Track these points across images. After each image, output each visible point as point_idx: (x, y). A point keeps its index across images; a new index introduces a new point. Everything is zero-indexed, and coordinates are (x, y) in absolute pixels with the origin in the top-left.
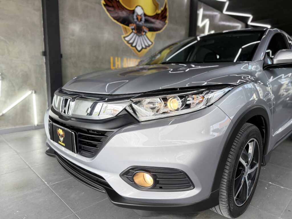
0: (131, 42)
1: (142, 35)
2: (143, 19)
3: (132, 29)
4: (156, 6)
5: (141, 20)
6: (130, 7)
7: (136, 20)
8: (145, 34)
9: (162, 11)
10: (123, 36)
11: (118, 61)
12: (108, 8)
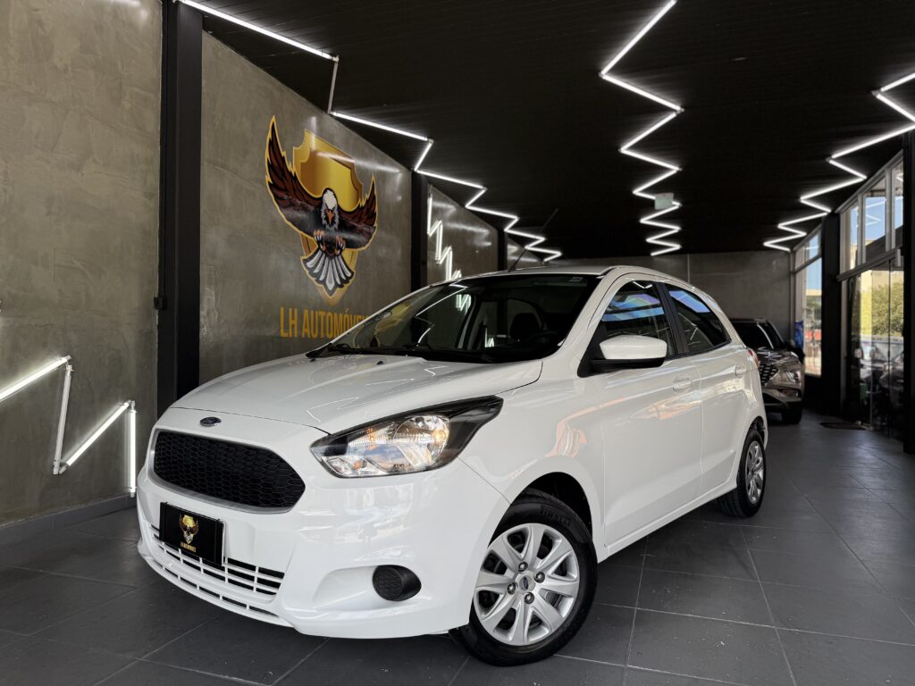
0: (316, 271)
1: (335, 255)
2: (337, 221)
3: (319, 242)
4: (358, 189)
5: (333, 222)
6: (314, 193)
7: (324, 222)
8: (340, 253)
9: (367, 201)
10: (302, 258)
11: (293, 319)
12: (276, 191)
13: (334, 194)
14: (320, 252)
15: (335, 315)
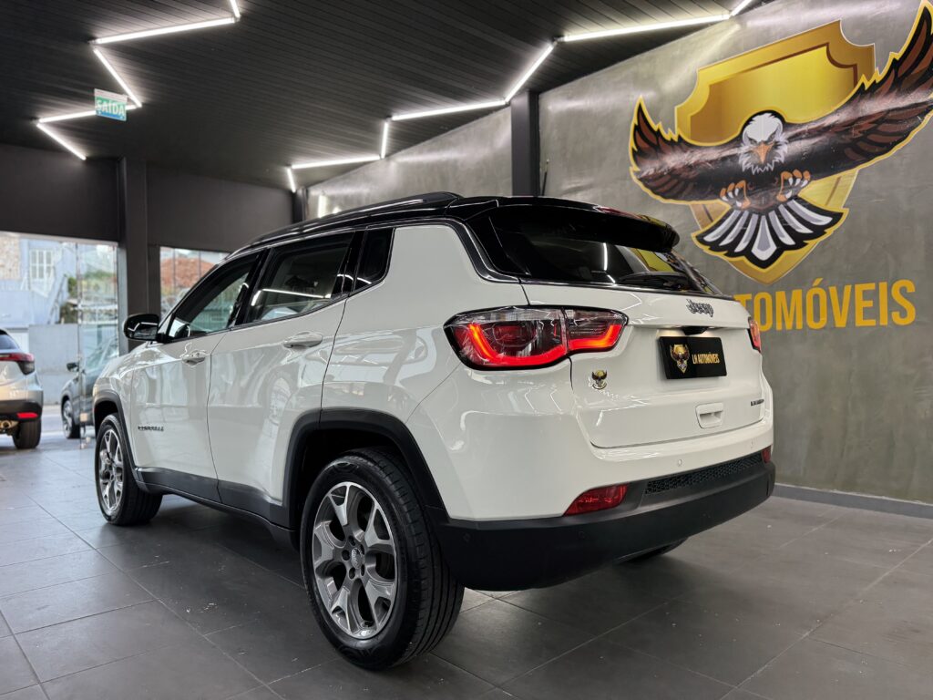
1: (778, 204)
5: (772, 155)
6: (719, 140)
7: (747, 166)
8: (795, 196)
13: (775, 114)
14: (735, 214)
15: (781, 295)
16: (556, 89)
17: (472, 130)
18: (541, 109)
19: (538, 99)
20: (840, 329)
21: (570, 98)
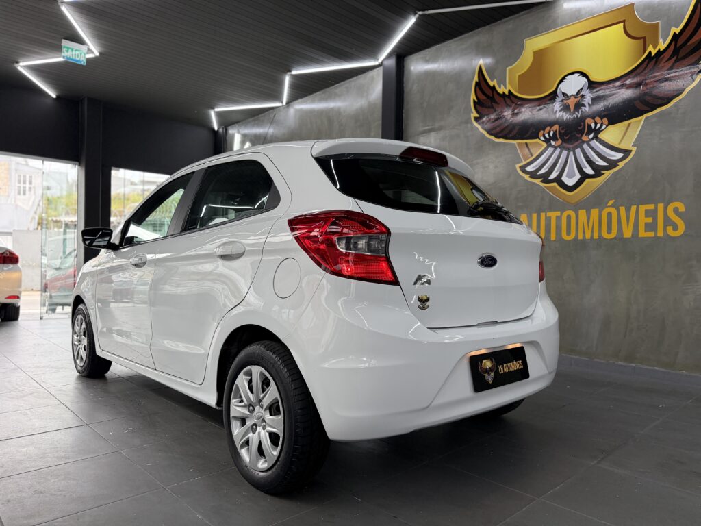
0: (543, 171)
1: (582, 143)
6: (539, 93)
8: (596, 137)
9: (676, 37)
13: (583, 74)
14: (550, 150)
15: (582, 213)
16: (417, 54)
17: (353, 84)
18: (405, 69)
19: (403, 60)
20: (627, 239)
21: (427, 61)
